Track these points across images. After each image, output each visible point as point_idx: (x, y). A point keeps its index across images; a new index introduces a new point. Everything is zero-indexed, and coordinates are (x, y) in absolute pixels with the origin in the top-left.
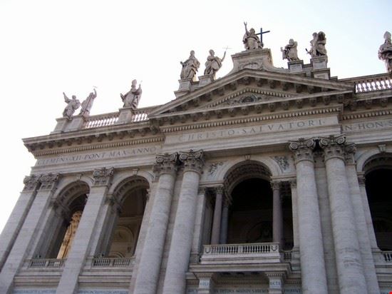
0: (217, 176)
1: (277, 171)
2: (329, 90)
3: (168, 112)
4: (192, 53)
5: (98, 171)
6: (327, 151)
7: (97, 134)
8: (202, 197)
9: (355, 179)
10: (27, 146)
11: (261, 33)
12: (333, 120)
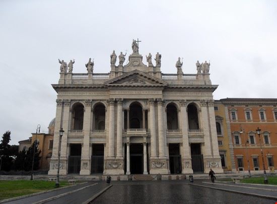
0: (127, 106)
1: (144, 106)
2: (161, 84)
3: (111, 83)
4: (114, 51)
5: (86, 100)
6: (158, 103)
7: (84, 86)
8: (123, 113)
9: (164, 111)
10: (54, 87)
11: (138, 41)
12: (161, 92)
